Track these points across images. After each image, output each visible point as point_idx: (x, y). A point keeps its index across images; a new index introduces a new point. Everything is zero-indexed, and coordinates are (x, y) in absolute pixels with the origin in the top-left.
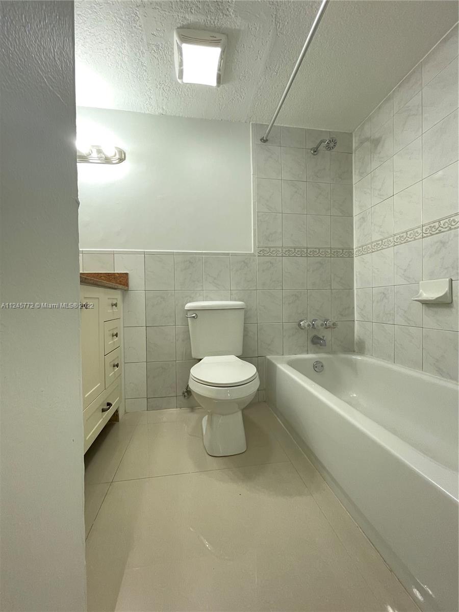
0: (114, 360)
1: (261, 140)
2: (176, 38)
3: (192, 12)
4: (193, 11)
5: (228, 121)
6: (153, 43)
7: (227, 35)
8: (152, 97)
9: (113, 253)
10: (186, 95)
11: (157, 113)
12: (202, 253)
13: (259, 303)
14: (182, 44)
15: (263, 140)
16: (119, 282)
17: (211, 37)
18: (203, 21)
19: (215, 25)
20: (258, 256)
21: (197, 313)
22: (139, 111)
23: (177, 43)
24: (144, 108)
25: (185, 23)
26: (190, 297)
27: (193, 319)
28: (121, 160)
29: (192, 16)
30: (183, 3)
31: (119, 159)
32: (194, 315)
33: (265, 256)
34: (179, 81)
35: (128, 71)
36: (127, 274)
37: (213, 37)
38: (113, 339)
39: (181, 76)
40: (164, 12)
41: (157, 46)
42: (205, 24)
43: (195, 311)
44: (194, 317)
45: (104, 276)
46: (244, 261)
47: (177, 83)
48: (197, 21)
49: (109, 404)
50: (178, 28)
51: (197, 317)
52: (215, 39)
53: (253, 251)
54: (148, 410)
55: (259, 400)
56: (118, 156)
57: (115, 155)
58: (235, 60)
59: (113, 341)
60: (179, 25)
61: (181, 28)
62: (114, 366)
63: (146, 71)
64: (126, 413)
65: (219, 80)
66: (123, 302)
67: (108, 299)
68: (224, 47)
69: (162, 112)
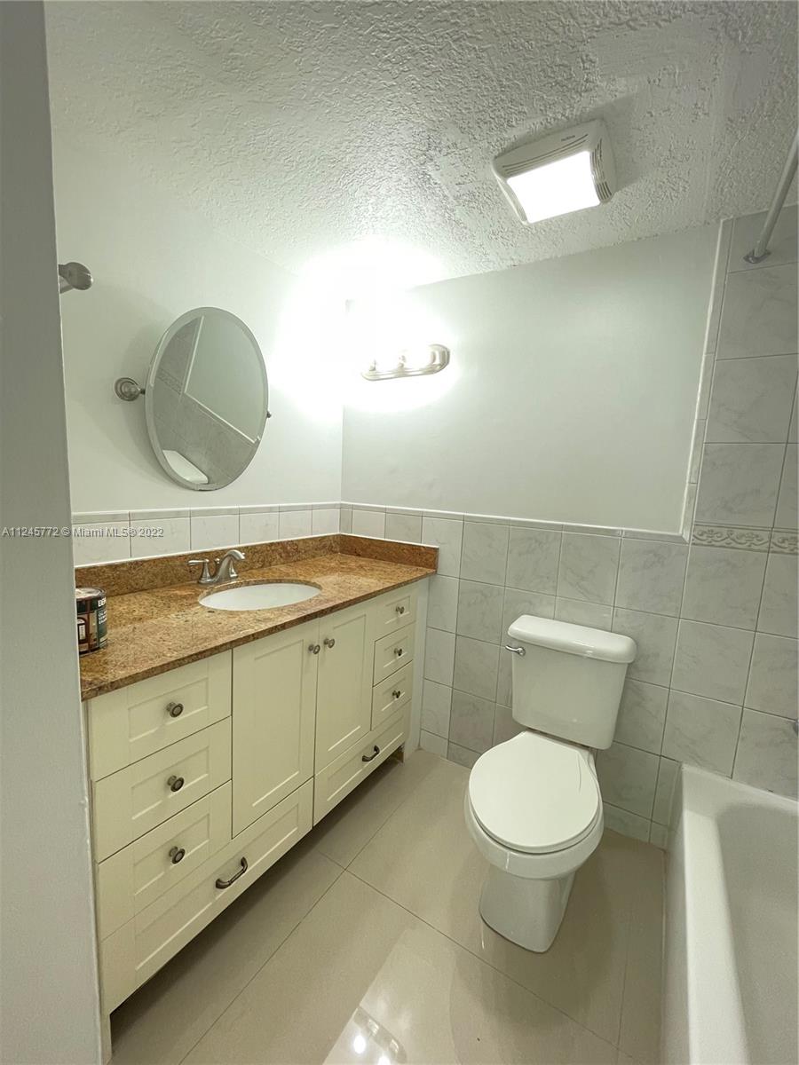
0: (395, 685)
1: (747, 258)
2: (497, 178)
3: (512, 126)
4: (514, 123)
5: (657, 235)
6: (463, 193)
7: (603, 119)
8: (488, 251)
9: (422, 515)
11: (505, 267)
12: (562, 525)
13: (680, 648)
14: (507, 180)
15: (753, 256)
16: (425, 559)
17: (564, 140)
18: (538, 125)
19: (567, 118)
20: (694, 544)
21: (526, 647)
23: (501, 182)
25: (506, 144)
26: (531, 603)
27: (517, 655)
28: (444, 364)
29: (514, 131)
30: (491, 123)
31: (440, 363)
32: (520, 649)
33: (713, 546)
34: (524, 223)
35: (441, 237)
36: (436, 550)
37: (568, 138)
38: (395, 658)
39: (524, 218)
40: (463, 151)
41: (472, 194)
42: (546, 128)
43: (523, 643)
44: (518, 652)
45: (408, 550)
46: (658, 551)
47: (522, 226)
48: (528, 130)
49: (376, 750)
50: (496, 157)
51: (524, 654)
52: (572, 140)
53: (680, 533)
54: (447, 758)
55: (651, 841)
56: (438, 361)
57: (434, 360)
58: (638, 144)
59: (394, 661)
60: (497, 153)
61: (500, 155)
62: (393, 694)
63: (466, 228)
64: (419, 749)
65: (604, 191)
66: (429, 589)
67: (387, 606)
68: (599, 142)
69: (513, 264)
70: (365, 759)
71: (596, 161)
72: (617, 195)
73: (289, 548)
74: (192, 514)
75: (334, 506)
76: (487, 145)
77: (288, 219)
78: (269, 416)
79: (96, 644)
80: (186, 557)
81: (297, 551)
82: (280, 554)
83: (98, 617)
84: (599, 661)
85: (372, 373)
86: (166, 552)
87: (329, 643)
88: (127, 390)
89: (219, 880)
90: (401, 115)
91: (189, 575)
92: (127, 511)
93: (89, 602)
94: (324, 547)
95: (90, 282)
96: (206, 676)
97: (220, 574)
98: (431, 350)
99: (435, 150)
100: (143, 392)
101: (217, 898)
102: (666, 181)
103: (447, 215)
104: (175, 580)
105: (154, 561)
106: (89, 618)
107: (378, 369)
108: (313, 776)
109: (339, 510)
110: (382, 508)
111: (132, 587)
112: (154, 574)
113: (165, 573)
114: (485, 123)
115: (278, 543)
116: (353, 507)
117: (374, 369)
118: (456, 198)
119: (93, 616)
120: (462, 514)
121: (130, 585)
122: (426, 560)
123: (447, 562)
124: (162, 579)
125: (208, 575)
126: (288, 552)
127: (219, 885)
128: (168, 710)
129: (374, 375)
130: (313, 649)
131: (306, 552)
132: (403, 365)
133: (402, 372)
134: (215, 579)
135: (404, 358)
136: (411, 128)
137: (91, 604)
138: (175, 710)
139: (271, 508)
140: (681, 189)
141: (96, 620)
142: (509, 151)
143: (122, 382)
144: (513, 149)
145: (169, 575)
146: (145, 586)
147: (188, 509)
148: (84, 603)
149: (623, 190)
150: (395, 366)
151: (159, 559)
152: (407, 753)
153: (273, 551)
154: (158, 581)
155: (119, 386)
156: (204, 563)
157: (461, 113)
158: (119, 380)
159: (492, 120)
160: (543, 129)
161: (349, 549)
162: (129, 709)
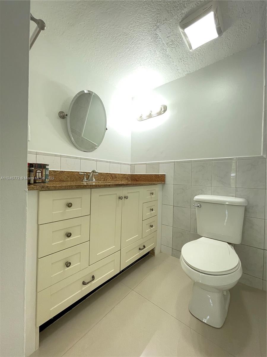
0: (151, 223)
2: (181, 30)
3: (185, 7)
5: (240, 52)
6: (169, 41)
8: (179, 68)
9: (159, 163)
10: (199, 55)
11: (185, 75)
14: (184, 30)
17: (204, 10)
18: (194, 5)
21: (201, 204)
22: (175, 79)
23: (182, 32)
24: (177, 76)
25: (183, 16)
26: (202, 190)
27: (198, 207)
28: (165, 111)
29: (186, 9)
31: (163, 111)
32: (199, 205)
34: (191, 51)
35: (162, 63)
36: (164, 175)
37: (205, 8)
38: (151, 212)
39: (191, 48)
40: (169, 21)
41: (172, 41)
43: (200, 202)
44: (198, 206)
45: (154, 176)
46: (253, 163)
47: (190, 52)
48: (190, 8)
49: (144, 247)
50: (180, 22)
51: (201, 207)
52: (207, 8)
53: (262, 155)
54: (172, 256)
55: (264, 289)
56: (163, 110)
57: (161, 110)
58: (231, 8)
59: (150, 213)
60: (180, 21)
61: (182, 21)
62: (150, 226)
63: (171, 58)
64: (161, 252)
65: (220, 31)
66: (162, 190)
67: (147, 191)
68: (216, 8)
69: (187, 73)
70: (140, 249)
71: (216, 17)
72: (224, 33)
73: (113, 176)
74: (81, 159)
75: (128, 164)
76: (177, 17)
77: (113, 63)
78: (107, 129)
79: (44, 181)
80: (78, 172)
81: (116, 177)
82: (110, 177)
83: (46, 172)
84: (232, 205)
85: (140, 118)
86: (72, 170)
87: (126, 198)
88: (62, 115)
89: (84, 282)
90: (148, 9)
91: (79, 179)
92: (60, 154)
93: (43, 165)
94: (125, 177)
95: (44, 28)
96: (81, 197)
97: (89, 179)
98: (161, 107)
99: (159, 23)
100: (67, 115)
101: (83, 289)
102: (242, 24)
103: (164, 53)
104: (75, 180)
105: (68, 172)
106: (42, 171)
107: (142, 117)
108: (120, 250)
109: (130, 166)
110: (145, 163)
111: (60, 179)
112: (68, 176)
113: (72, 176)
114: (176, 7)
115: (109, 173)
116: (135, 164)
117: (141, 117)
118: (167, 44)
119: (44, 170)
120: (174, 161)
121: (60, 178)
122: (161, 179)
123: (169, 180)
124: (70, 179)
125: (86, 178)
126: (113, 177)
127: (84, 283)
128: (67, 205)
129: (141, 119)
130: (120, 198)
131: (119, 178)
132: (151, 114)
133: (150, 116)
134: (88, 180)
135: (151, 112)
136: (151, 14)
137: (44, 166)
138: (69, 205)
139: (107, 161)
140: (248, 27)
141: (45, 172)
142: (185, 19)
143: (61, 113)
144: (186, 18)
145: (72, 177)
146: (64, 180)
147: (80, 157)
148: (41, 165)
149: (226, 31)
150: (148, 114)
151: (70, 171)
152: (156, 252)
153: (108, 176)
154: (69, 179)
155: (60, 114)
156: (84, 174)
157: (168, 4)
158: (59, 112)
159: (178, 6)
160: (196, 6)
161: (134, 179)
162: (53, 200)
